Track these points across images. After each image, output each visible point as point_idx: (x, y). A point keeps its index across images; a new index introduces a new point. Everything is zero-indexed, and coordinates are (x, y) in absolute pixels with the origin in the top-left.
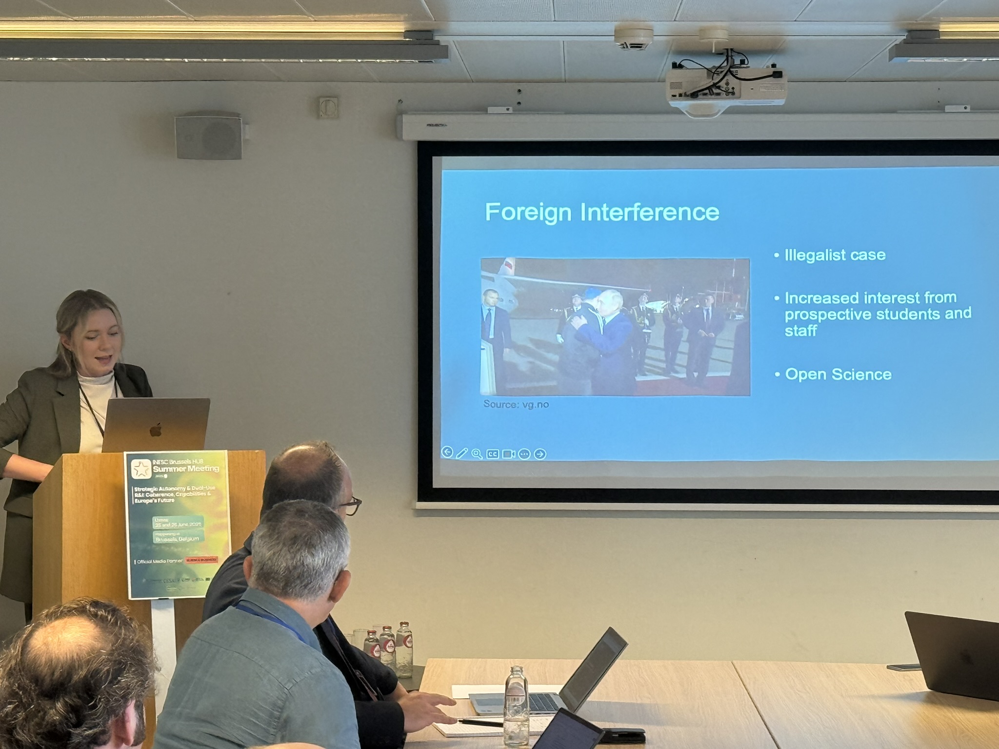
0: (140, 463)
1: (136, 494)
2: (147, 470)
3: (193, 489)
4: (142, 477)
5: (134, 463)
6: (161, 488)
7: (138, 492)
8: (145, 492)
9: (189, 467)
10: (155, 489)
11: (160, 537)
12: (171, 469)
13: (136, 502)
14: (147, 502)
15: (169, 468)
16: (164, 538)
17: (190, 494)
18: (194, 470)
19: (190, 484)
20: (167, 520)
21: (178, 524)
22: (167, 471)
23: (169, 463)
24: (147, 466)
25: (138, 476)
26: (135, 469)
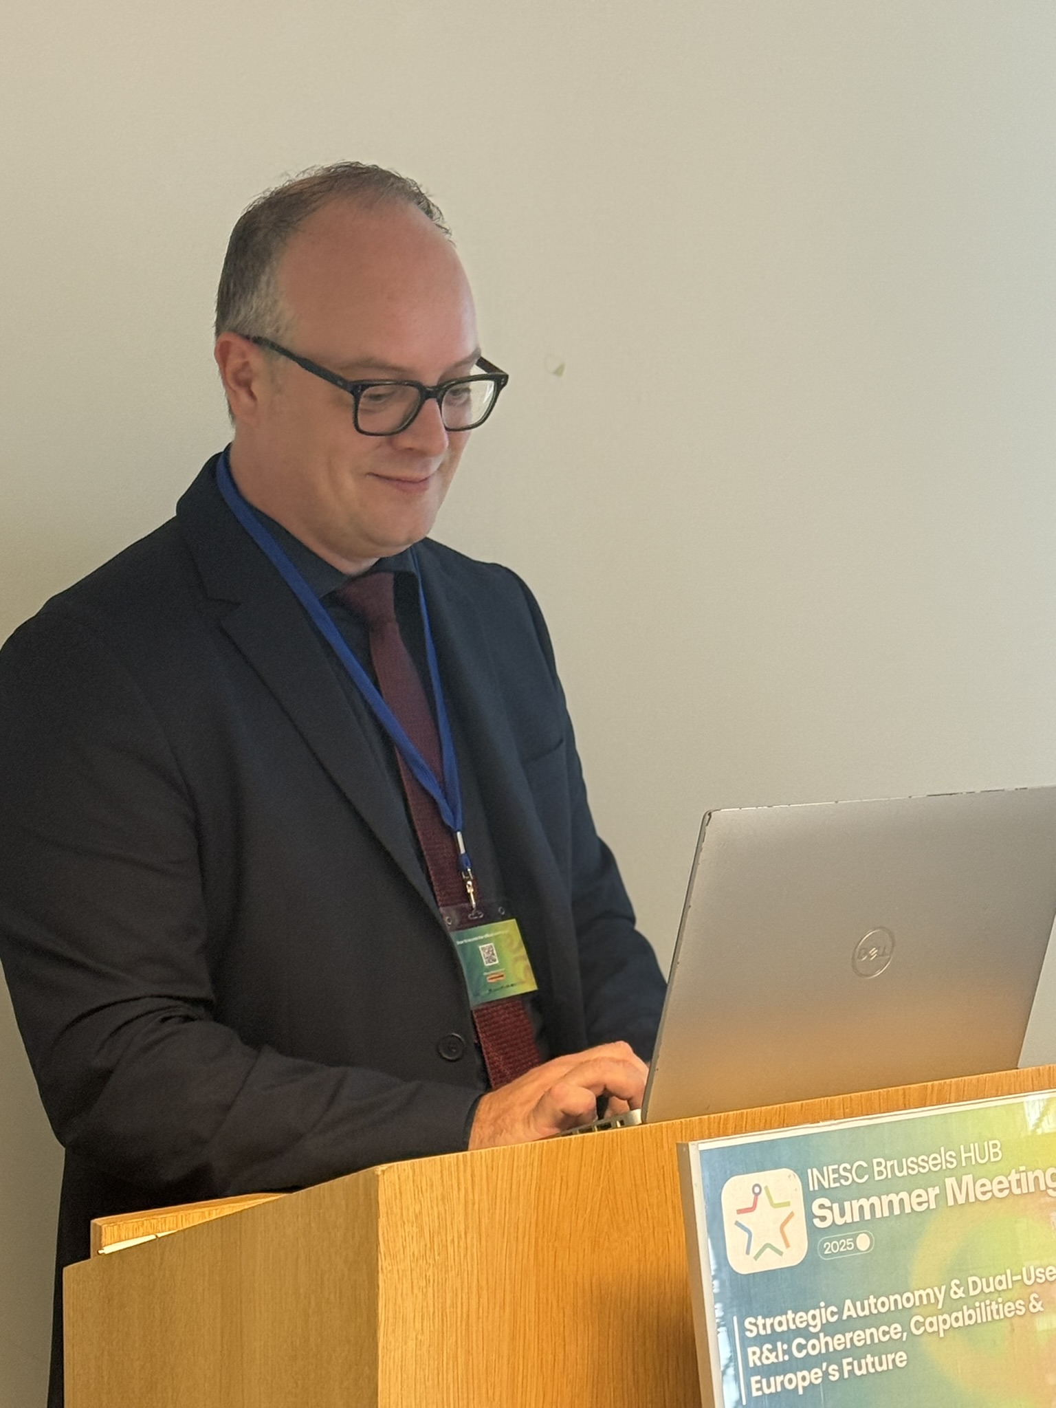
0: (757, 1191)
1: (750, 1350)
2: (786, 1221)
3: (972, 1293)
4: (770, 1262)
5: (736, 1190)
6: (848, 1303)
7: (759, 1340)
8: (788, 1336)
10: (825, 1314)
12: (881, 1205)
13: (755, 1394)
14: (798, 1381)
15: (874, 1200)
17: (963, 1317)
18: (972, 1199)
19: (959, 1268)
22: (868, 1216)
23: (872, 1177)
24: (788, 1204)
25: (756, 1258)
26: (737, 1223)
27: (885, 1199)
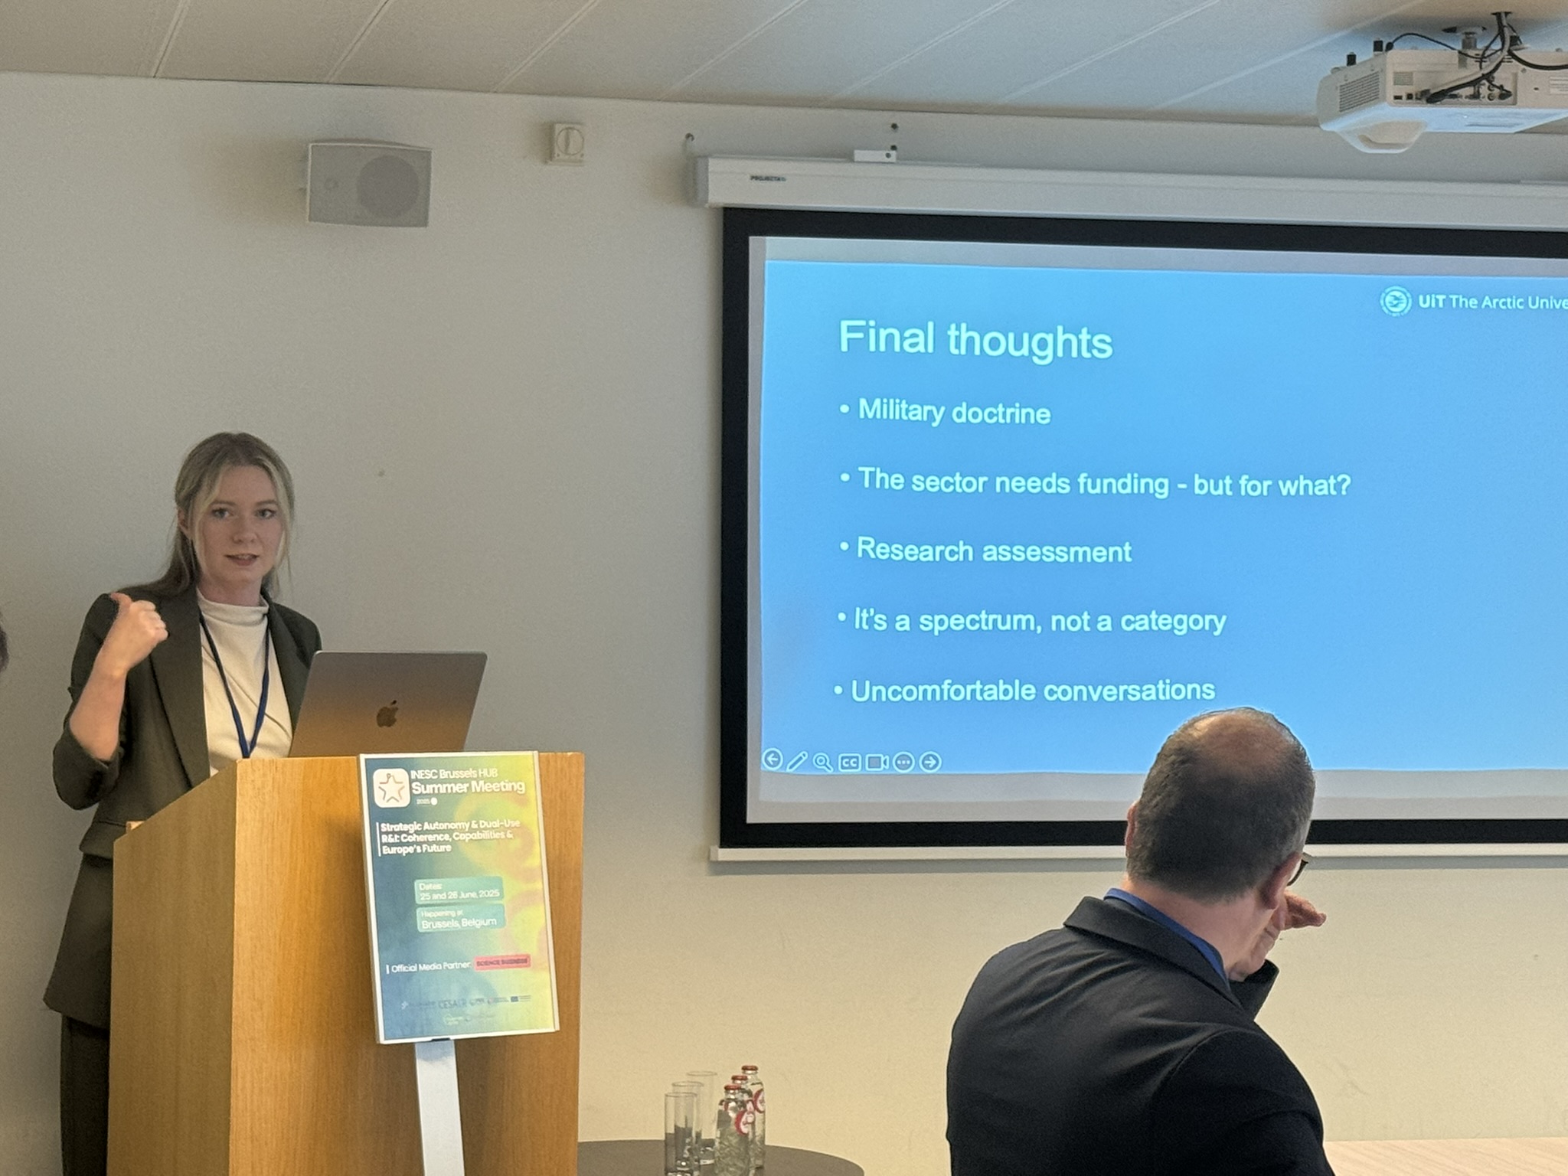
0: (389, 776)
2: (402, 789)
3: (482, 827)
4: (393, 804)
5: (379, 775)
7: (387, 833)
8: (400, 833)
9: (474, 783)
10: (415, 826)
11: (428, 919)
12: (443, 788)
13: (385, 853)
14: (404, 851)
15: (439, 785)
16: (434, 920)
17: (477, 836)
18: (483, 791)
19: (476, 816)
20: (438, 887)
21: (459, 894)
22: (436, 791)
23: (439, 777)
24: (401, 783)
25: (388, 801)
26: (380, 788)
27: (445, 786)
